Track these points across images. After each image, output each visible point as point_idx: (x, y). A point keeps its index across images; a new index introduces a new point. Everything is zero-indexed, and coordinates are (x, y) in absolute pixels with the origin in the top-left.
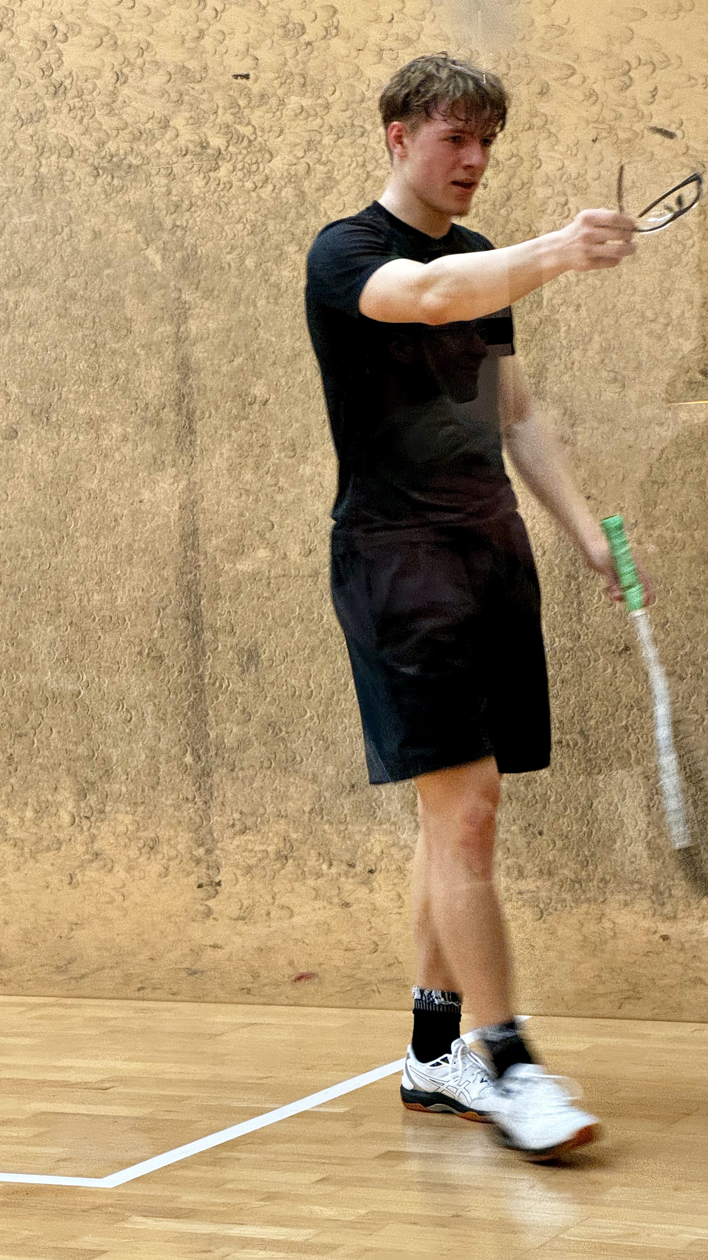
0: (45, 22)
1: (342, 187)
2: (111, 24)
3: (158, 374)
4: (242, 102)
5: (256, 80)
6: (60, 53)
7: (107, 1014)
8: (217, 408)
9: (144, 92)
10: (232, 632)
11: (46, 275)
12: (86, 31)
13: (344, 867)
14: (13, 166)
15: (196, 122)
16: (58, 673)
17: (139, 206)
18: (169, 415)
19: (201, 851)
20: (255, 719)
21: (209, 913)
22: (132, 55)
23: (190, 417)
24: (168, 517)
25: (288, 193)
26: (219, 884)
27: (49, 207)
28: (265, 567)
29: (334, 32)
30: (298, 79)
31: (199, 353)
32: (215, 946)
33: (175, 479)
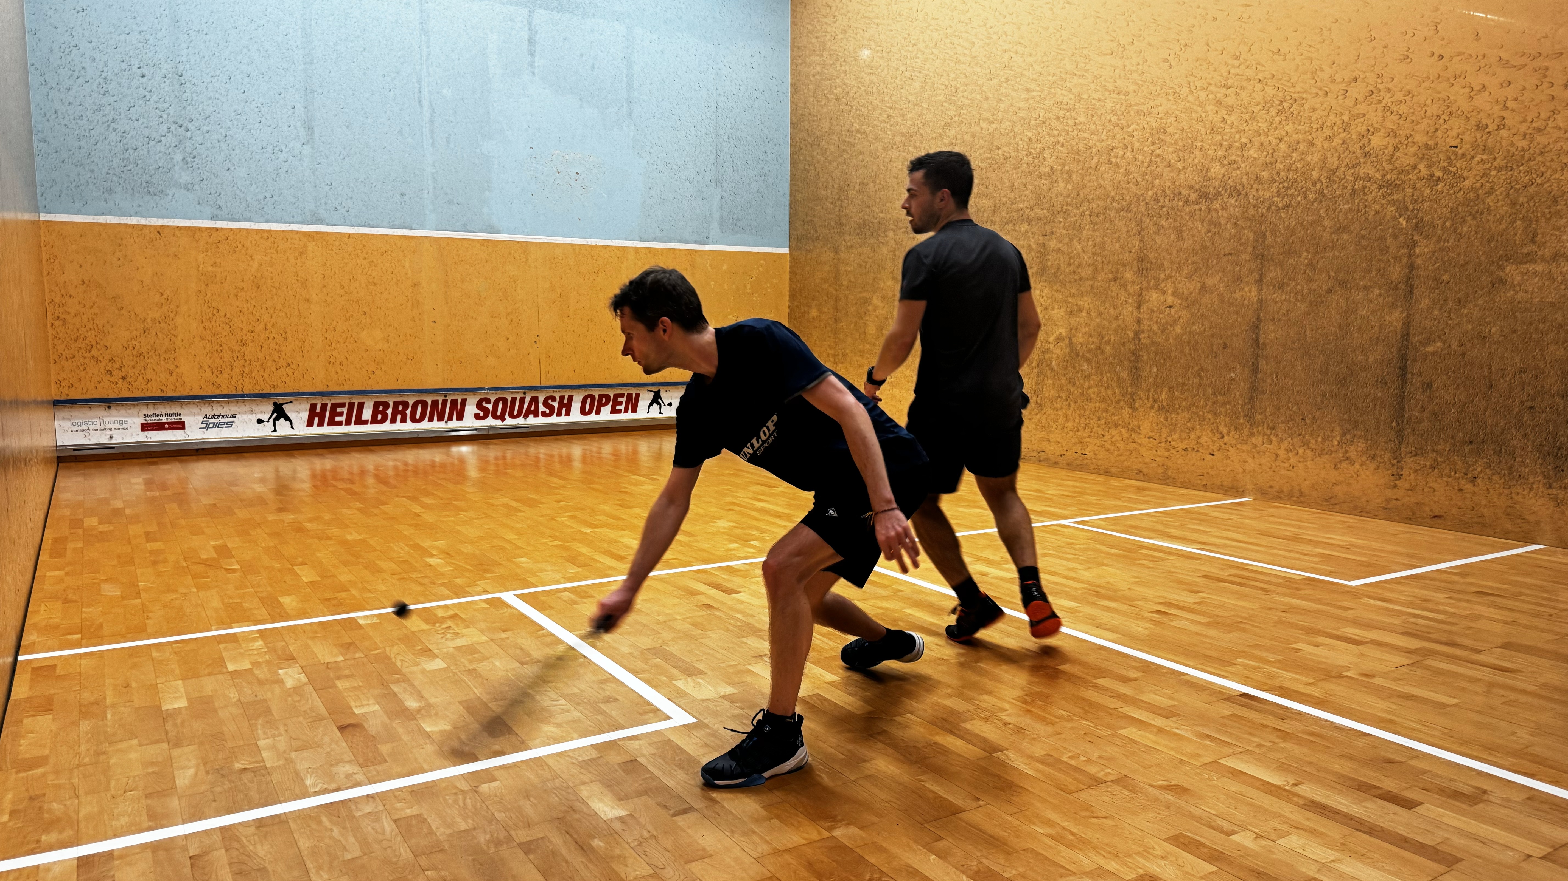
0: (1364, 128)
1: (1498, 193)
2: (1394, 127)
3: (1398, 269)
4: (1452, 157)
5: (1461, 148)
6: (1370, 140)
7: (1346, 520)
8: (1425, 284)
9: (1406, 154)
10: (1421, 375)
11: (1352, 228)
12: (1383, 130)
13: (1462, 475)
14: (1343, 186)
15: (1429, 167)
16: (1339, 386)
17: (1398, 200)
18: (1402, 286)
19: (1395, 461)
20: (1427, 411)
21: (1395, 486)
22: (1403, 140)
23: (1412, 287)
24: (1396, 327)
25: (1472, 195)
26: (1402, 475)
27: (1356, 201)
28: (1440, 350)
29: (1502, 127)
30: (1482, 147)
31: (1419, 261)
32: (1397, 500)
33: (1402, 312)
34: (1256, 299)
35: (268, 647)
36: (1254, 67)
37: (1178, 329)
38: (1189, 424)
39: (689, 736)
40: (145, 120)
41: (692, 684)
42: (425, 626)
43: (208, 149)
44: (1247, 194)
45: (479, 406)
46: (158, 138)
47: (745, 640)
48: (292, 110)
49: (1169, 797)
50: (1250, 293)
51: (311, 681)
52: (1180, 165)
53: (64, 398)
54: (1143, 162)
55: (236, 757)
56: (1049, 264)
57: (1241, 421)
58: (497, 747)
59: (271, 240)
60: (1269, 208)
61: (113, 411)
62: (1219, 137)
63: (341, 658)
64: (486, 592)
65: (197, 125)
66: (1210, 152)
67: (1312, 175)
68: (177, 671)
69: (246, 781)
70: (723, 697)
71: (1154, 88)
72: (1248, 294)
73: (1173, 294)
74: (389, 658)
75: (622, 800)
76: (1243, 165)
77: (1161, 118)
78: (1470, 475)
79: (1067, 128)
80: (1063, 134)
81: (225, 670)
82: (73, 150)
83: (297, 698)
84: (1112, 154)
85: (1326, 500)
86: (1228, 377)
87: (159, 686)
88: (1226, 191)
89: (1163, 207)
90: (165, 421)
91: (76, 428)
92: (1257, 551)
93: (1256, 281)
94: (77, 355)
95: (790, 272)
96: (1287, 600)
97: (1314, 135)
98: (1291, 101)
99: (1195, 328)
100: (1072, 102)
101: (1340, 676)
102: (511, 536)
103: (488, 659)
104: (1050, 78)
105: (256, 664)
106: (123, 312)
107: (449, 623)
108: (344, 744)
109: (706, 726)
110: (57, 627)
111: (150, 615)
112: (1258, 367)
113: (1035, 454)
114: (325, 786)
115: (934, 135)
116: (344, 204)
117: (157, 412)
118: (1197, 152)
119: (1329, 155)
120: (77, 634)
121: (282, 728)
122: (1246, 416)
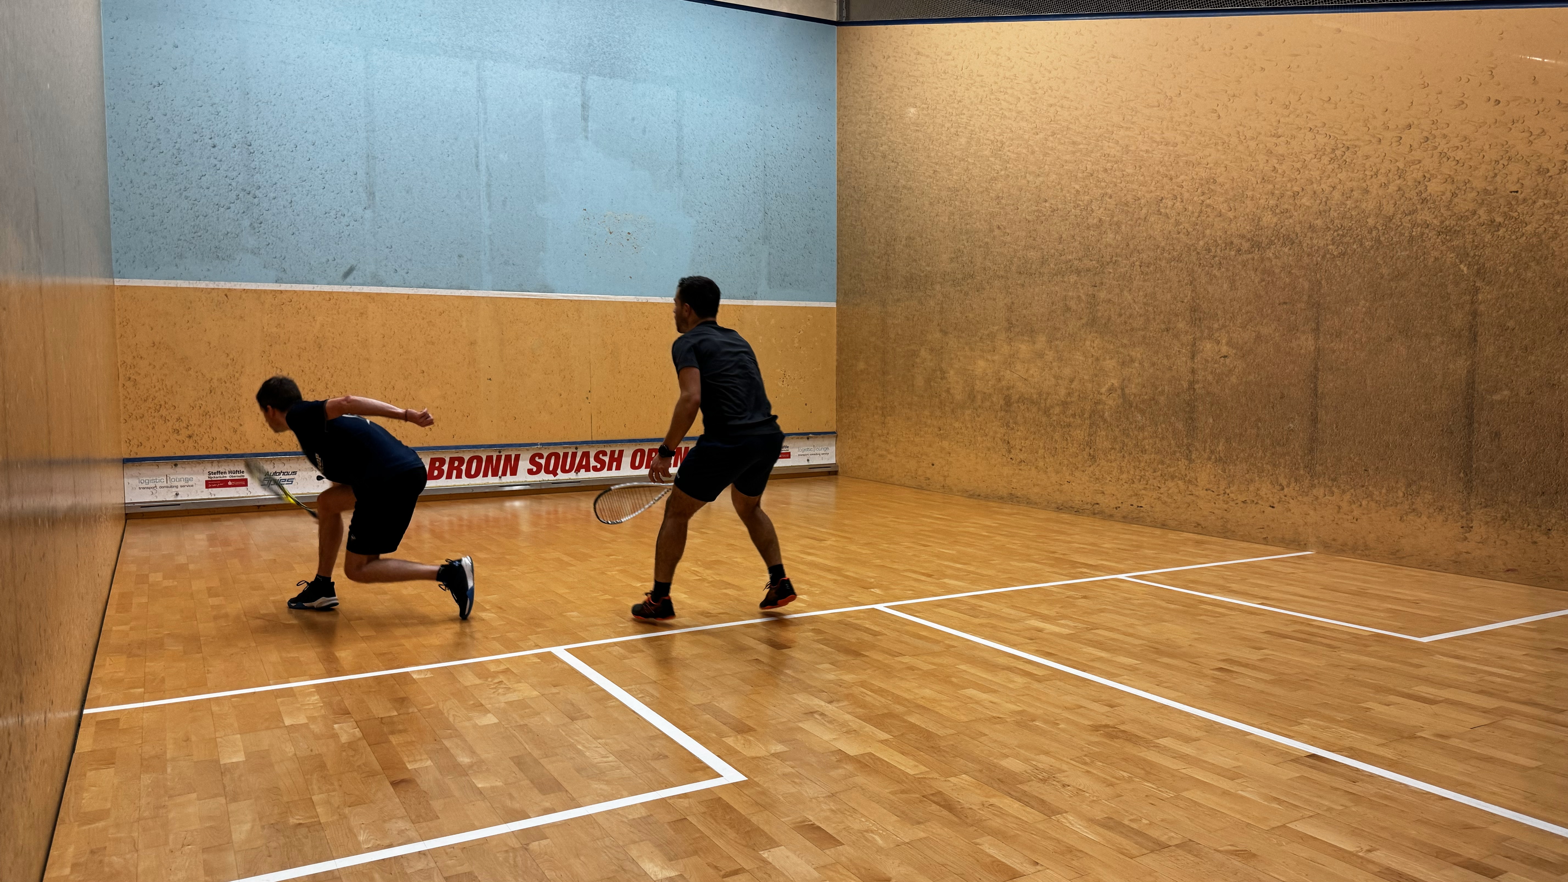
0: (1420, 174)
1: (1562, 238)
2: (1452, 173)
3: (1461, 316)
4: (1513, 203)
5: (1521, 193)
6: (1426, 186)
7: (1413, 573)
8: (1489, 331)
9: (1465, 200)
10: (1488, 424)
11: (1411, 276)
12: (1439, 177)
13: (1535, 527)
14: (1400, 233)
15: (1490, 212)
16: (1402, 436)
17: (1458, 246)
18: (1465, 333)
19: (1464, 513)
20: (1496, 461)
21: (1466, 539)
22: (1461, 185)
23: (1475, 335)
24: (1461, 375)
25: (1535, 240)
26: (1472, 527)
27: (1415, 248)
28: (1507, 398)
29: (1564, 171)
30: (1543, 192)
31: (1482, 308)
32: (1467, 553)
33: (1466, 360)
34: (1313, 348)
35: (323, 702)
36: (1305, 115)
37: (1234, 379)
38: (1247, 475)
39: (739, 794)
40: (215, 188)
41: (742, 741)
42: (478, 681)
43: (274, 215)
44: (1300, 242)
45: (532, 461)
46: (227, 205)
47: (795, 696)
48: (355, 176)
49: (1236, 863)
50: (1306, 342)
51: (365, 736)
52: (1231, 215)
53: (133, 456)
54: (1193, 213)
55: (291, 812)
56: (1100, 314)
57: (1302, 472)
58: (547, 805)
59: (332, 301)
60: (1324, 257)
61: (179, 469)
62: (1270, 186)
63: (395, 713)
64: (538, 646)
65: (265, 191)
66: (1262, 201)
67: (1367, 222)
68: (236, 725)
69: (301, 837)
70: (773, 755)
71: (1203, 139)
72: (1305, 342)
73: (1227, 344)
74: (442, 714)
75: (672, 860)
76: (1295, 214)
77: (1210, 169)
78: (1543, 527)
79: (1114, 180)
80: (1111, 185)
81: (281, 724)
82: (147, 218)
83: (351, 753)
84: (1161, 205)
85: (1392, 554)
86: (1286, 428)
87: (219, 740)
88: (1279, 240)
89: (1214, 257)
90: (228, 478)
91: (144, 485)
92: (1322, 607)
93: (1313, 330)
94: (146, 415)
95: (838, 326)
96: (1355, 657)
97: (1368, 183)
98: (1343, 149)
99: (1251, 377)
100: (1118, 154)
101: (1413, 737)
102: (562, 591)
103: (539, 714)
104: (1097, 131)
105: (312, 719)
106: (190, 372)
107: (501, 678)
108: (397, 800)
109: (757, 785)
110: (120, 681)
111: (210, 669)
112: (1317, 417)
113: (1089, 506)
114: (378, 842)
115: (981, 189)
116: (403, 266)
117: (222, 470)
118: (1248, 202)
119: (1384, 202)
120: (141, 688)
121: (336, 783)
122: (1306, 467)
